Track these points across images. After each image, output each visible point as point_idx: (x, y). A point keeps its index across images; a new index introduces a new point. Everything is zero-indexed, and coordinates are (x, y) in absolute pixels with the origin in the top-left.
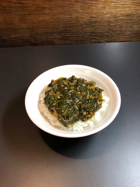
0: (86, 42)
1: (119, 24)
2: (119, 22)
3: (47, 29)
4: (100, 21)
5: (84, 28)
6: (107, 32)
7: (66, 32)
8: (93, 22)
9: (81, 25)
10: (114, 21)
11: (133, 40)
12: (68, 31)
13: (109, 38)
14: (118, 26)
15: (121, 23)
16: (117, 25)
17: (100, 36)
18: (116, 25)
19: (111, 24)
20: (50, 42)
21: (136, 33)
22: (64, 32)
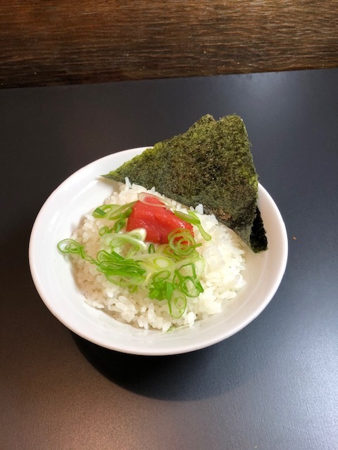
0: (203, 71)
1: (286, 24)
2: (285, 20)
3: (105, 40)
4: (240, 16)
5: (199, 35)
6: (256, 46)
7: (154, 48)
8: (220, 19)
9: (192, 29)
10: (273, 17)
11: (320, 65)
12: (159, 45)
13: (261, 62)
14: (284, 30)
15: (292, 22)
16: (282, 28)
17: (237, 56)
18: (279, 28)
19: (265, 26)
20: (112, 73)
21: (327, 47)
22: (147, 48)
